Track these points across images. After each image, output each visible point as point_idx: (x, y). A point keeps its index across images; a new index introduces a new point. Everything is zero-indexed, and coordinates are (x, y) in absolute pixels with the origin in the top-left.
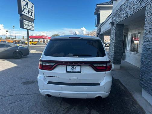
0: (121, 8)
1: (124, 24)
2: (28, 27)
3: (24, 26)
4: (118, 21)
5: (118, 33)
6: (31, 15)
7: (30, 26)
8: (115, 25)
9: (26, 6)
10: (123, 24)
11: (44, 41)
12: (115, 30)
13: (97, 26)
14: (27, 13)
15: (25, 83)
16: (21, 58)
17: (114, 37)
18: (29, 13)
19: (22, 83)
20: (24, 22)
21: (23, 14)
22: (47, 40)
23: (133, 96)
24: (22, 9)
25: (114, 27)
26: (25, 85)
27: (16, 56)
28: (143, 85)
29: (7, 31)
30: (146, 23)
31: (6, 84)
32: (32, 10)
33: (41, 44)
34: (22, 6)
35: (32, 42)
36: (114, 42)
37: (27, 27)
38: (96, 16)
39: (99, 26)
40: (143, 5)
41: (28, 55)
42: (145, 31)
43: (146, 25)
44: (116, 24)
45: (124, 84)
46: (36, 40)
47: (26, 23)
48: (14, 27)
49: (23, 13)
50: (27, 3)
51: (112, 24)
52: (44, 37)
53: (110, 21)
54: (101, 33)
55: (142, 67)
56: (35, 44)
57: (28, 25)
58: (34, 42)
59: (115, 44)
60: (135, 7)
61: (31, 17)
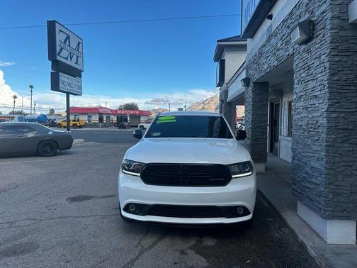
0: (260, 54)
1: (270, 83)
2: (68, 87)
3: (61, 85)
4: (256, 76)
5: (257, 100)
6: (77, 63)
7: (73, 86)
8: (252, 85)
9: (65, 42)
10: (268, 83)
11: (101, 120)
12: (251, 95)
13: (220, 85)
14: (67, 59)
15: (74, 199)
16: (55, 155)
17: (250, 107)
18: (71, 58)
19: (67, 200)
20: (60, 78)
21: (58, 61)
22: (108, 118)
23: (281, 214)
24: (58, 49)
25: (250, 88)
26: (75, 203)
27: (44, 152)
28: (297, 191)
29: (15, 97)
30: (296, 81)
31: (36, 201)
32: (78, 50)
33: (95, 125)
34: (58, 43)
35: (74, 121)
36: (251, 117)
37: (68, 89)
38: (217, 64)
39: (225, 85)
40: (291, 51)
41: (69, 148)
42: (295, 97)
43: (295, 86)
44: (254, 83)
45: (268, 197)
46: (84, 116)
47: (65, 79)
48: (31, 87)
49: (58, 58)
50: (68, 37)
51: (246, 81)
52: (101, 110)
53: (244, 75)
54: (228, 100)
55: (293, 159)
56: (80, 127)
57: (69, 84)
58: (78, 120)
59: (253, 121)
60: (281, 53)
61: (76, 66)
